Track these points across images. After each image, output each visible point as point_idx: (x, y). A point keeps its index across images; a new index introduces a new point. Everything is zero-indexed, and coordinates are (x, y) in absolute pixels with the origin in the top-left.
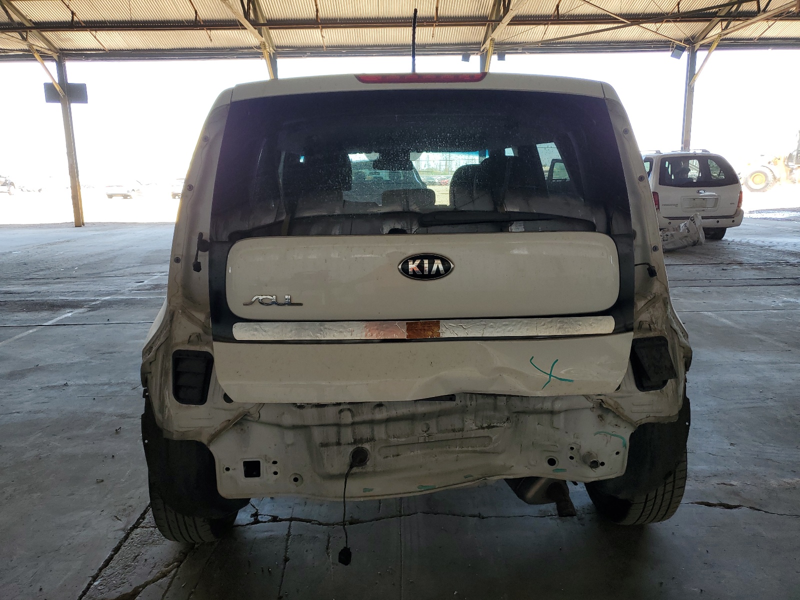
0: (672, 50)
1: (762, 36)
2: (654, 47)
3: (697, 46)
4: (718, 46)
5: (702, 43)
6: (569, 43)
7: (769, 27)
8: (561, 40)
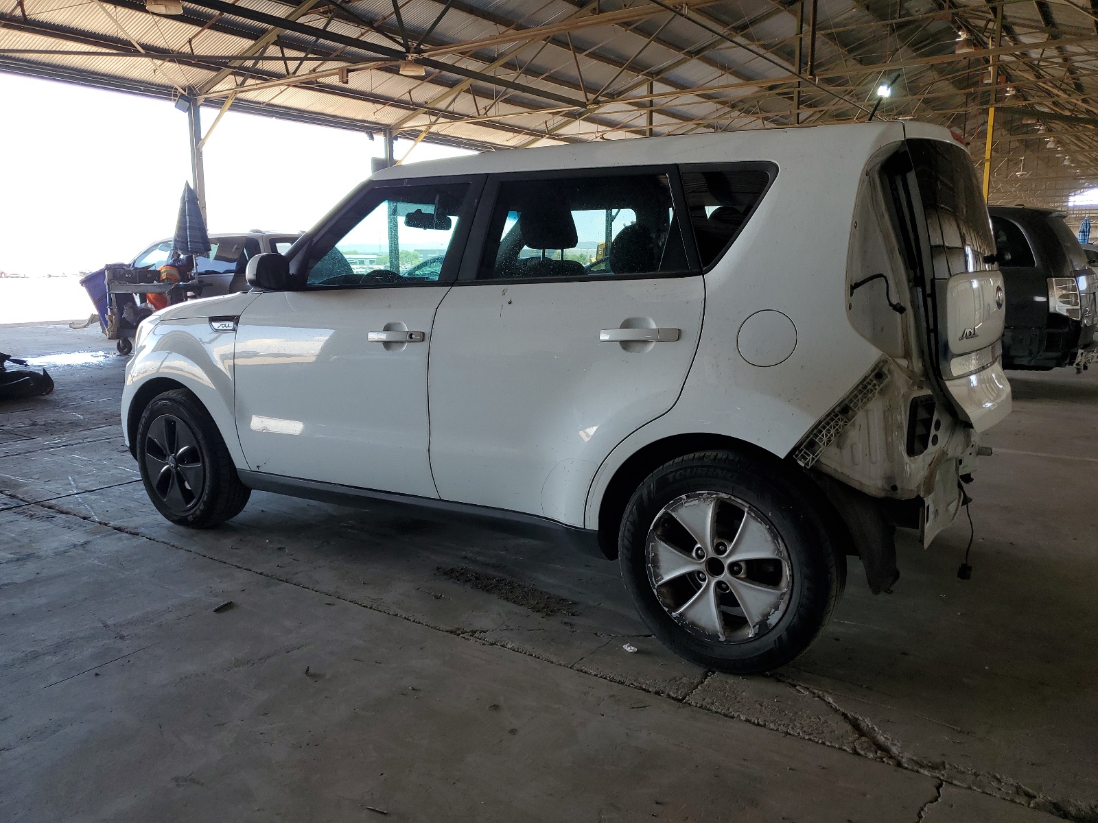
0: (175, 100)
1: (271, 102)
2: (144, 91)
3: (201, 99)
4: (232, 105)
5: (206, 96)
6: (22, 60)
7: (281, 92)
8: (10, 54)
